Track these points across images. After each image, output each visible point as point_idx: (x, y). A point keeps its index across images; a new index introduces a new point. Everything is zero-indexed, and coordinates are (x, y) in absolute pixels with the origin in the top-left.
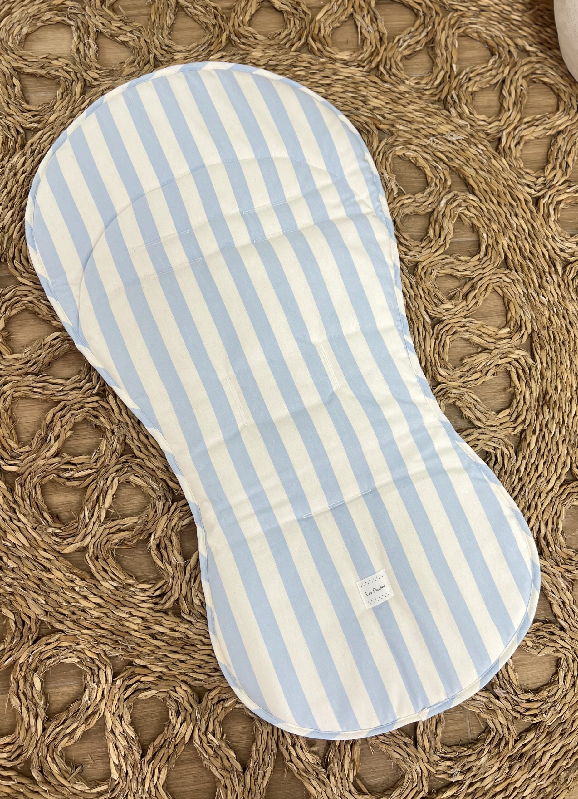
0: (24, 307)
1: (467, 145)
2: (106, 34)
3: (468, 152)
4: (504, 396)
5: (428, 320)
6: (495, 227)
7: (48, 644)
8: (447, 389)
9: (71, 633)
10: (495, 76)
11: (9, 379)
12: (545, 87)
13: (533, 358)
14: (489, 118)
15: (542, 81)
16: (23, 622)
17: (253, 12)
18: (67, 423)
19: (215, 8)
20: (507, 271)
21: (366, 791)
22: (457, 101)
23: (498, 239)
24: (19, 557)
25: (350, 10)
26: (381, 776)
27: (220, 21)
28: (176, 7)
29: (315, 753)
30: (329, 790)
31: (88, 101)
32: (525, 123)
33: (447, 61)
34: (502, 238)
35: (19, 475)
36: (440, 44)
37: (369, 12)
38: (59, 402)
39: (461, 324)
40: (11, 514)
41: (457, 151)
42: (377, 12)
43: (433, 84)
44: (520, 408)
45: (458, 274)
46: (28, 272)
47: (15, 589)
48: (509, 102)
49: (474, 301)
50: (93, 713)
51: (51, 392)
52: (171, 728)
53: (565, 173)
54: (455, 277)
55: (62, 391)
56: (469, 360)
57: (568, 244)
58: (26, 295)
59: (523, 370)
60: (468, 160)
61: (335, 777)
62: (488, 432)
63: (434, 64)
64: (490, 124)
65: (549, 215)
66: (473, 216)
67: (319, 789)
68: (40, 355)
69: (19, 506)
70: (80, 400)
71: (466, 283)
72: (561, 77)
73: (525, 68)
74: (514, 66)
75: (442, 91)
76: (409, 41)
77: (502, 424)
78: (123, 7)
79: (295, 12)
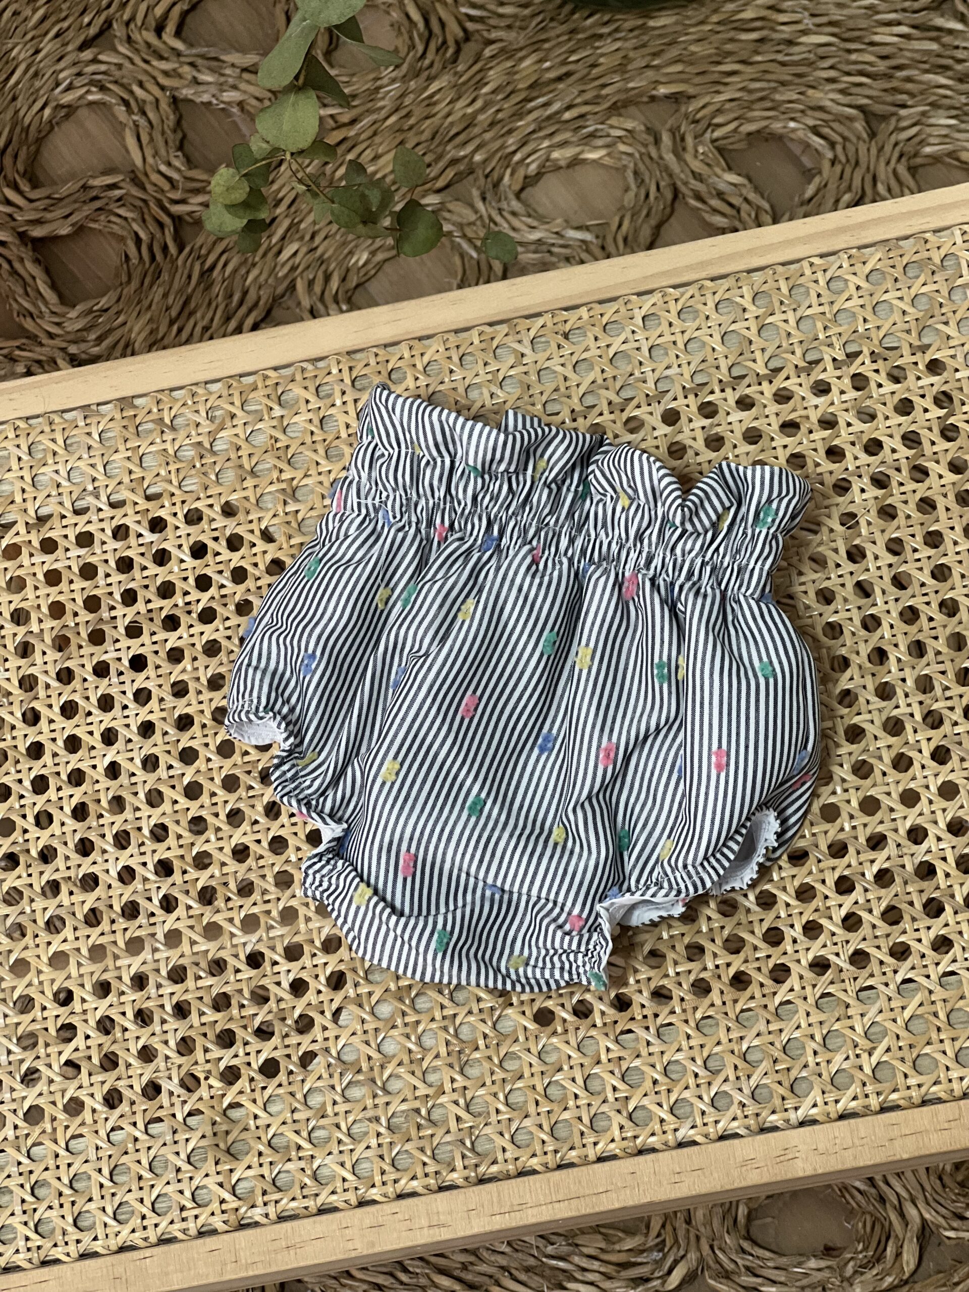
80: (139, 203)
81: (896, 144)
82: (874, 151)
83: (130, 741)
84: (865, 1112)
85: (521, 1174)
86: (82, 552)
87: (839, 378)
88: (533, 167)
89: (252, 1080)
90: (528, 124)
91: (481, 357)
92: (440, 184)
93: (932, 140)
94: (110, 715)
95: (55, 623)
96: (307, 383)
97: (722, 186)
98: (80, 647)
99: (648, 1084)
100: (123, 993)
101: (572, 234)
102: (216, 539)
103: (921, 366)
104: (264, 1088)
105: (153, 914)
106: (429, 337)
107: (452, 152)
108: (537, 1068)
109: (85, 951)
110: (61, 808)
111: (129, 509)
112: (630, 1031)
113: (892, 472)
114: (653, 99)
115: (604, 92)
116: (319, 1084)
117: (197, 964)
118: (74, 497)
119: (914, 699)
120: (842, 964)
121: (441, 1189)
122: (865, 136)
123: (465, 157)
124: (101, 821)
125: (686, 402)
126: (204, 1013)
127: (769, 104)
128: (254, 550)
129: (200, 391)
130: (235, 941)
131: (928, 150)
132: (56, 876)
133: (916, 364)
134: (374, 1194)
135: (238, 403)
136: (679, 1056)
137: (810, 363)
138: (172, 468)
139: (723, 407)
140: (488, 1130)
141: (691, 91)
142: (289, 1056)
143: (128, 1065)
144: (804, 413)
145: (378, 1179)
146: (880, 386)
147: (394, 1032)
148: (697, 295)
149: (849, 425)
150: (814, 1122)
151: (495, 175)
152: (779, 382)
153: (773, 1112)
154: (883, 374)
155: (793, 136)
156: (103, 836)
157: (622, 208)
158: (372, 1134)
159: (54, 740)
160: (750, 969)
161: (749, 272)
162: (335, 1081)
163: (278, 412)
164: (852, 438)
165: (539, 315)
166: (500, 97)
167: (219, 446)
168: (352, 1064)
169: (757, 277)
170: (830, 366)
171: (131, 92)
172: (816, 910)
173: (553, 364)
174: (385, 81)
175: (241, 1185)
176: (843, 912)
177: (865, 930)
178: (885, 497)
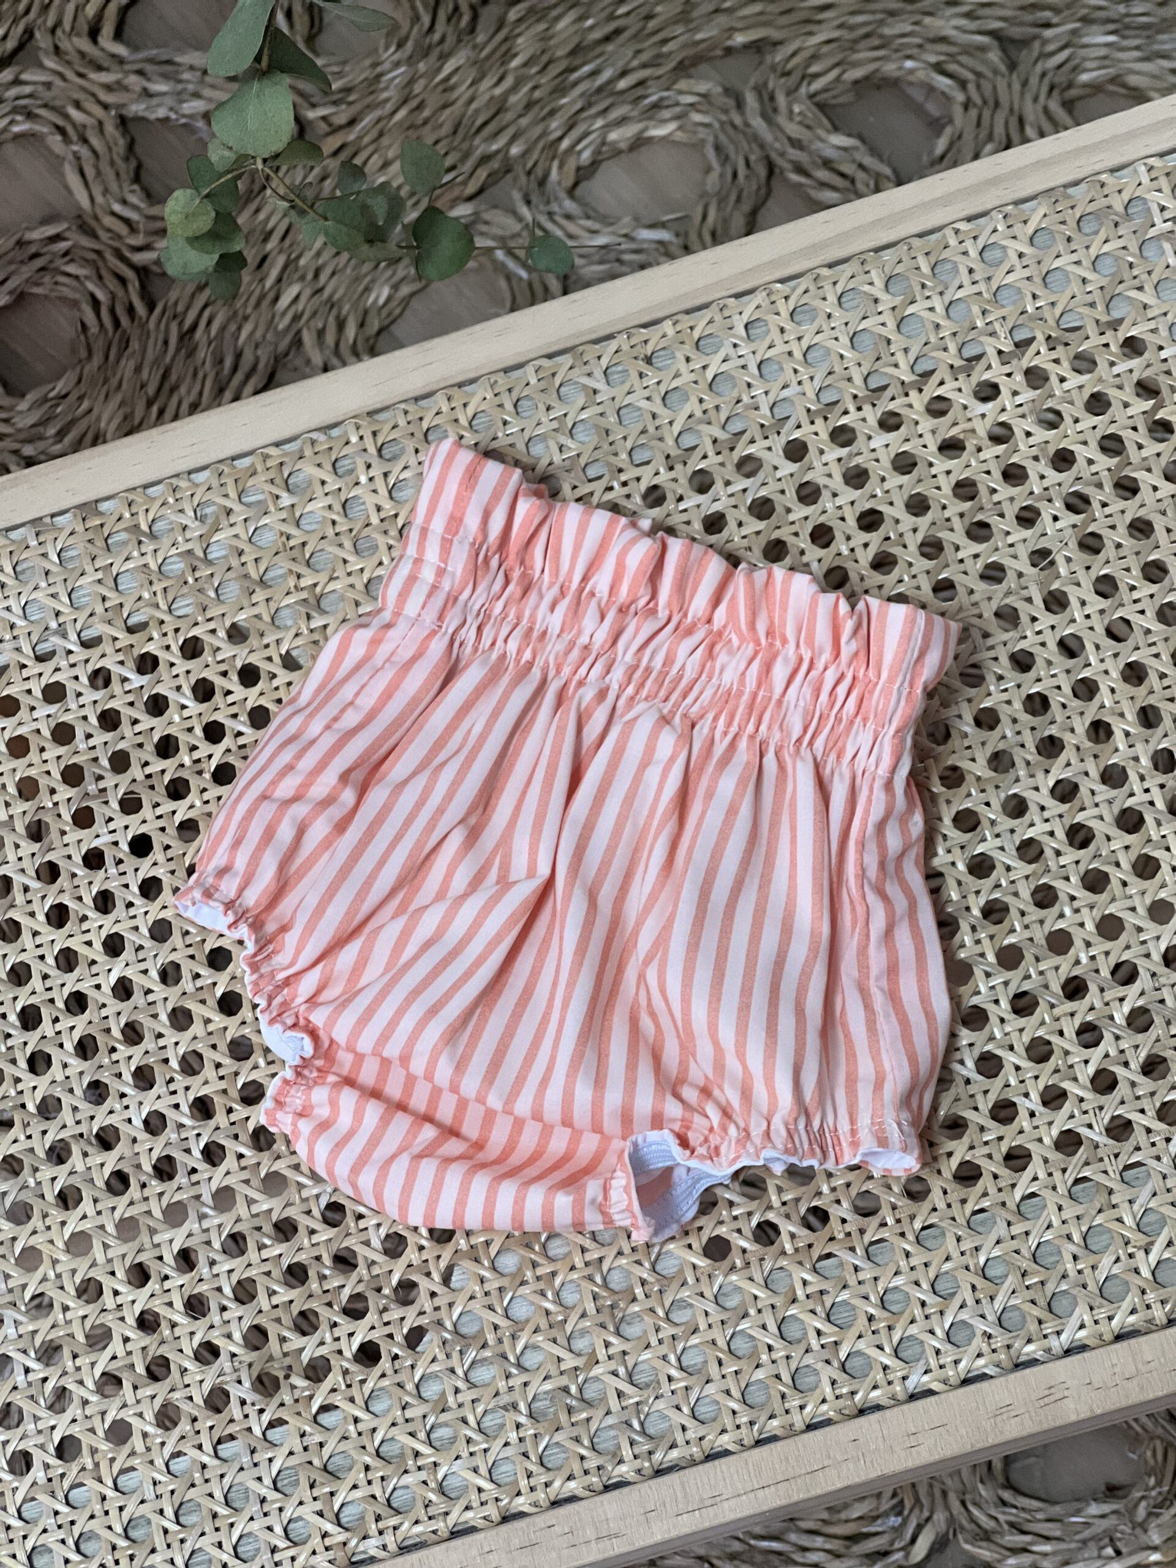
80: (93, 256)
81: (1043, 75)
82: (1016, 86)
83: (141, 947)
84: (1149, 1329)
85: (710, 1457)
86: (52, 709)
87: (1009, 375)
88: (586, 156)
89: (346, 1372)
90: (573, 102)
91: (541, 401)
92: (471, 189)
93: (1089, 65)
94: (111, 917)
95: (26, 806)
96: (319, 459)
97: (829, 153)
98: (63, 833)
99: (863, 1320)
100: (167, 1277)
101: (647, 234)
102: (225, 674)
103: (1114, 348)
104: (363, 1382)
105: (194, 1171)
106: (472, 381)
107: (481, 148)
108: (716, 1316)
109: (110, 1228)
110: (61, 1046)
111: (107, 647)
112: (829, 1256)
113: (1089, 491)
114: (729, 51)
115: (665, 49)
116: (435, 1367)
117: (259, 1229)
118: (35, 638)
119: (1152, 783)
120: (1096, 1138)
121: (607, 1488)
122: (1003, 68)
123: (498, 152)
124: (115, 1057)
125: (813, 428)
126: (275, 1292)
127: (876, 42)
128: (276, 683)
129: (183, 484)
130: (305, 1193)
131: (1085, 77)
132: (63, 1135)
133: (1107, 345)
134: (521, 1504)
135: (233, 494)
136: (898, 1281)
137: (969, 360)
138: (158, 587)
139: (862, 430)
140: (660, 1405)
141: (775, 34)
142: (390, 1336)
143: (184, 1371)
144: (968, 426)
145: (523, 1484)
146: (1062, 380)
147: (525, 1290)
148: (812, 288)
149: (1028, 434)
150: (1083, 1348)
151: (539, 171)
152: (932, 390)
153: (1029, 1341)
154: (1066, 364)
155: (911, 78)
156: (119, 1075)
157: (704, 195)
158: (510, 1425)
159: (42, 957)
160: (977, 1157)
161: (877, 250)
162: (455, 1361)
163: (286, 500)
164: (1034, 451)
165: (610, 337)
166: (534, 70)
167: (215, 553)
168: (474, 1337)
169: (887, 255)
170: (995, 362)
171: (67, 117)
172: (1057, 1071)
173: (637, 399)
174: (387, 66)
175: (346, 1511)
176: (1091, 1070)
177: (1122, 1090)
178: (1086, 524)
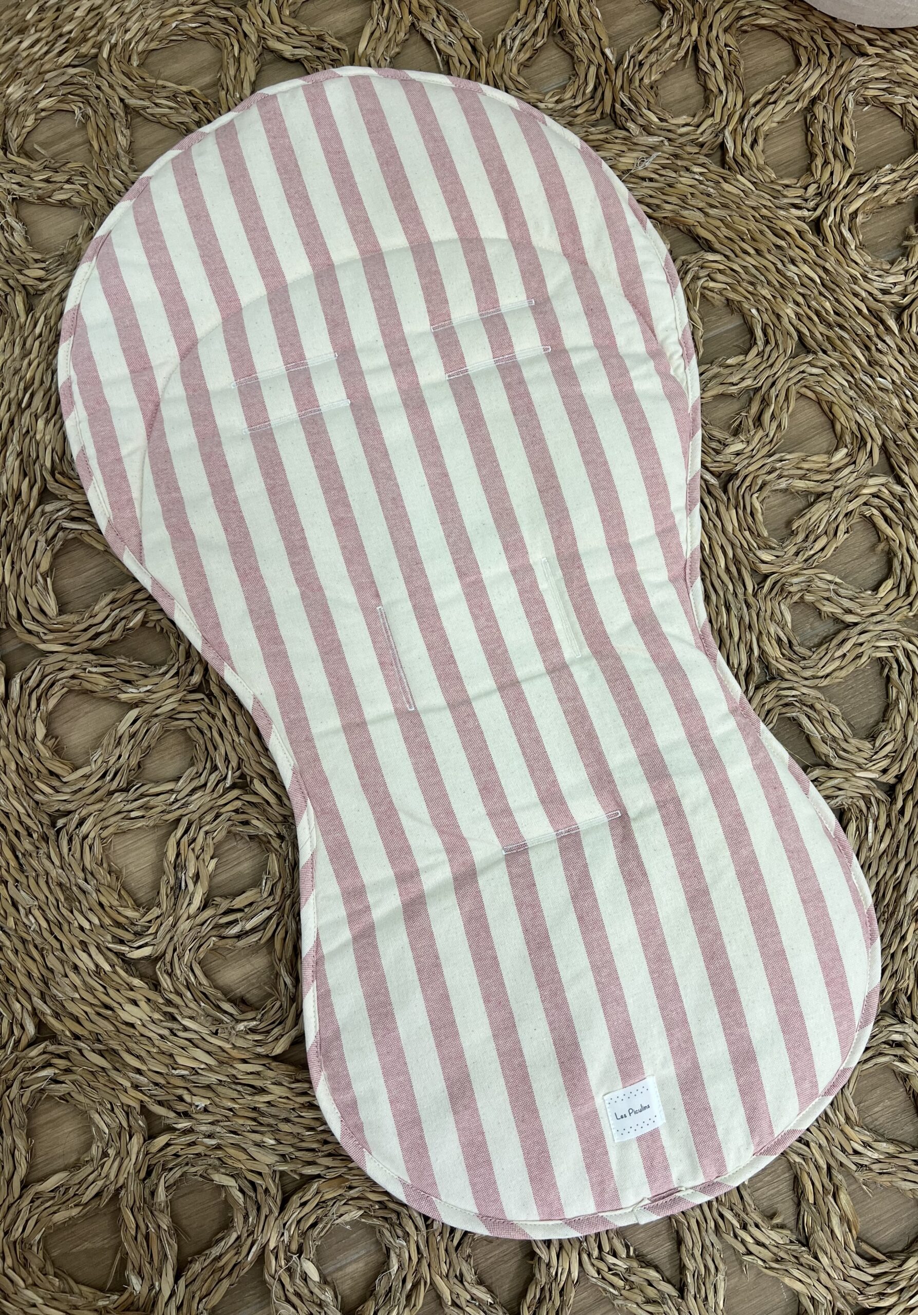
0: (65, 690)
1: (674, 175)
2: (31, 199)
3: (679, 185)
4: (874, 559)
5: (713, 481)
6: (765, 292)
7: (304, 1204)
8: (783, 580)
9: (332, 1175)
10: (679, 44)
11: (84, 812)
12: (764, 32)
13: (900, 482)
14: (694, 116)
15: (757, 25)
16: (253, 1184)
17: (253, 79)
18: (202, 849)
19: (190, 93)
20: (810, 358)
21: (881, 1257)
22: (633, 107)
23: (777, 311)
24: (208, 1087)
25: (408, 19)
26: (892, 1225)
27: (206, 112)
28: (126, 114)
29: (782, 1226)
30: (823, 1277)
31: (42, 319)
32: (755, 105)
33: (594, 47)
34: (783, 306)
35: (157, 959)
36: (572, 24)
37: (439, 12)
38: (178, 821)
39: (767, 468)
40: (169, 1025)
41: (661, 190)
42: (452, 7)
43: (584, 93)
44: (908, 570)
45: (733, 389)
46: (51, 631)
47: (221, 1138)
48: (716, 78)
49: (774, 425)
50: (415, 1286)
51: (159, 809)
52: (543, 1267)
53: (846, 165)
54: (731, 395)
55: (176, 801)
56: (802, 521)
57: (891, 279)
58: (61, 669)
59: (892, 508)
60: (683, 198)
61: (826, 1254)
62: (871, 628)
63: (573, 60)
64: (698, 126)
65: (844, 242)
66: (724, 286)
67: (808, 1281)
68: (120, 756)
69: (177, 1007)
70: (210, 805)
71: (751, 400)
72: (785, 8)
73: (723, 14)
74: (704, 17)
75: (602, 99)
76: (520, 36)
77: (888, 605)
78: (41, 145)
79: (319, 53)
